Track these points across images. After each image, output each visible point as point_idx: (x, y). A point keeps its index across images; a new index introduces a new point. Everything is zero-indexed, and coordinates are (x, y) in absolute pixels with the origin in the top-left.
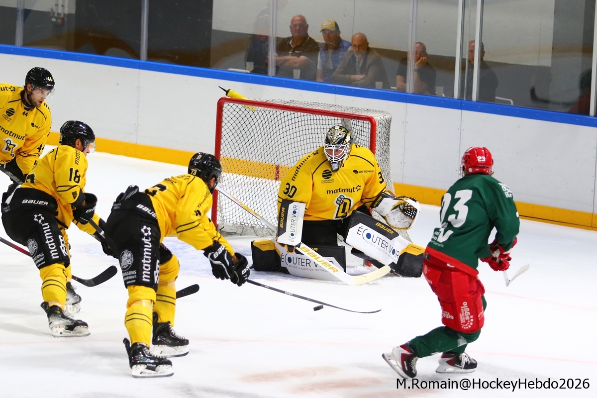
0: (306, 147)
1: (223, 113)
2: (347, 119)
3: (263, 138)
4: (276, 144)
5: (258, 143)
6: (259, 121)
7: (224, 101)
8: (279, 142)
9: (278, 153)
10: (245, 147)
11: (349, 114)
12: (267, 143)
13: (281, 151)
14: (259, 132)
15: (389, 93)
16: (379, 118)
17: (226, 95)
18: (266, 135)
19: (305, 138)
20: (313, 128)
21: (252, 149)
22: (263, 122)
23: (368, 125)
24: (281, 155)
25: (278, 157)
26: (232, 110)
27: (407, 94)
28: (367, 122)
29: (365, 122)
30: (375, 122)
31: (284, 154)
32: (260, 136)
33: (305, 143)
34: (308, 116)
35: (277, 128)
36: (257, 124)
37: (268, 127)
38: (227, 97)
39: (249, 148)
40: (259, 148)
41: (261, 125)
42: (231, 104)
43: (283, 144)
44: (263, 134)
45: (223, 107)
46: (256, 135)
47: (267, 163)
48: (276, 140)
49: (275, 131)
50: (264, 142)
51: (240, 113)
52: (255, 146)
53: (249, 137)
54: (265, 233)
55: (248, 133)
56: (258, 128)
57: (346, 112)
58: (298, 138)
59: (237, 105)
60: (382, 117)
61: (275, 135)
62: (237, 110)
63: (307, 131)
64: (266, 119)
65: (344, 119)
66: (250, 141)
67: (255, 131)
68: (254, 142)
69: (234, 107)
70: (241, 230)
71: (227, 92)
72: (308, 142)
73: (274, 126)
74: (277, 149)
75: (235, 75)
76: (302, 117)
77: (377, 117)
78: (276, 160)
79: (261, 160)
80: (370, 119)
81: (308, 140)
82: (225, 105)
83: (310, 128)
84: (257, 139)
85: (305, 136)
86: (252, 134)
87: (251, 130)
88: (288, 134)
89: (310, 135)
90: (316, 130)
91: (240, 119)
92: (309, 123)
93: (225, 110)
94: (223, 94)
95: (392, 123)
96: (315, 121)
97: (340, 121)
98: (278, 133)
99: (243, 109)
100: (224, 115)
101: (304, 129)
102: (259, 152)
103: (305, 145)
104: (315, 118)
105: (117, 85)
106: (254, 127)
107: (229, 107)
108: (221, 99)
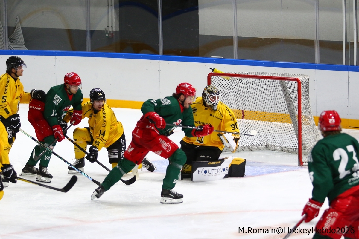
0: (260, 98)
1: (211, 82)
2: (283, 80)
3: (235, 94)
4: (243, 97)
5: (232, 98)
6: (232, 85)
7: (211, 75)
8: (244, 96)
9: (244, 102)
10: (225, 100)
11: (284, 77)
12: (238, 98)
13: (246, 101)
14: (232, 91)
15: (306, 64)
16: (302, 79)
17: (213, 71)
18: (237, 93)
19: (259, 93)
20: (263, 87)
21: (229, 101)
22: (235, 85)
23: (296, 83)
24: (246, 103)
25: (245, 105)
26: (216, 80)
27: (316, 64)
29: (293, 81)
30: (300, 81)
31: (248, 102)
32: (233, 94)
33: (260, 96)
34: (260, 80)
35: (243, 88)
36: (231, 87)
37: (237, 88)
38: (213, 73)
39: (227, 101)
40: (233, 100)
41: (233, 87)
42: (215, 76)
43: (247, 97)
44: (235, 92)
45: (211, 78)
46: (231, 93)
47: (238, 109)
48: (242, 95)
49: (241, 90)
50: (236, 97)
51: (221, 81)
52: (230, 100)
53: (227, 94)
54: (239, 150)
55: (226, 92)
56: (232, 89)
57: (282, 77)
58: (255, 93)
59: (219, 77)
60: (304, 78)
61: (242, 92)
62: (219, 79)
63: (260, 88)
64: (236, 84)
65: (282, 80)
66: (228, 97)
67: (230, 91)
68: (230, 97)
69: (217, 78)
70: (226, 149)
71: (213, 70)
72: (261, 95)
73: (241, 87)
74: (243, 100)
75: (214, 60)
76: (257, 81)
77: (301, 79)
78: (243, 107)
79: (234, 108)
80: (297, 80)
81: (261, 94)
82: (212, 77)
83: (262, 87)
84: (231, 96)
85: (259, 92)
86: (228, 93)
87: (227, 90)
88: (249, 91)
89: (262, 91)
90: (265, 88)
91: (221, 84)
92: (261, 84)
93: (212, 80)
94: (211, 71)
95: (309, 81)
96: (264, 83)
97: (279, 82)
98: (243, 91)
99: (222, 79)
100: (212, 83)
101: (258, 87)
102: (233, 103)
103: (260, 97)
104: (264, 81)
105: (147, 70)
106: (229, 89)
107: (214, 78)
108: (209, 74)
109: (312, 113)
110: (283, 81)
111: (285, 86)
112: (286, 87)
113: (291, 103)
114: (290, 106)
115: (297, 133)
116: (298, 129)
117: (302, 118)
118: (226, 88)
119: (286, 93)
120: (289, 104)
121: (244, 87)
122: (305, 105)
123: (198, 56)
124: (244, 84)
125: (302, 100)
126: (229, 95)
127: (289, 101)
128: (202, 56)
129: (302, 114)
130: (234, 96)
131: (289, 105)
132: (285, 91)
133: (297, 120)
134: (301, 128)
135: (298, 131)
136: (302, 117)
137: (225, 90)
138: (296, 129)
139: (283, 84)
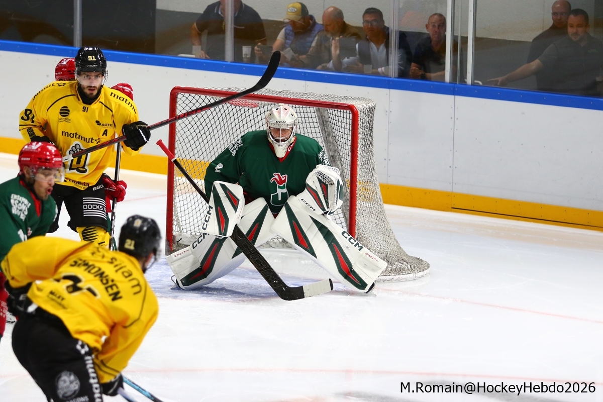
1: (178, 105)
5: (218, 141)
6: (219, 114)
7: (177, 91)
10: (202, 144)
11: (325, 102)
14: (219, 128)
15: (369, 78)
16: (361, 106)
18: (227, 131)
21: (211, 148)
23: (348, 114)
26: (187, 102)
27: (390, 79)
28: (348, 111)
29: (342, 111)
30: (357, 111)
32: (220, 132)
35: (241, 124)
36: (216, 118)
38: (182, 87)
39: (207, 146)
41: (221, 119)
42: (187, 95)
44: (223, 129)
45: (177, 98)
46: (215, 131)
52: (214, 144)
53: (207, 133)
55: (206, 129)
56: (217, 123)
57: (322, 100)
59: (193, 95)
60: (365, 105)
62: (194, 101)
64: (227, 112)
65: (320, 108)
66: (209, 138)
67: (214, 126)
69: (190, 98)
75: (187, 61)
77: (359, 106)
80: (351, 108)
82: (180, 96)
84: (217, 136)
86: (211, 130)
87: (209, 125)
93: (179, 102)
95: (375, 110)
97: (313, 110)
100: (178, 108)
105: (48, 76)
106: (213, 122)
107: (184, 99)
108: (174, 89)
109: (376, 176)
110: (322, 109)
111: (327, 120)
112: (329, 123)
113: (336, 154)
114: (334, 161)
115: (348, 216)
116: (348, 208)
117: (359, 186)
118: (207, 121)
119: (327, 134)
120: (332, 156)
121: (244, 121)
122: (364, 159)
123: (153, 52)
124: (244, 116)
125: (358, 149)
126: (212, 134)
127: (332, 150)
128: (160, 53)
129: (358, 177)
130: (221, 137)
131: (333, 158)
132: (326, 130)
133: (349, 191)
134: (356, 205)
135: (348, 213)
136: (358, 184)
137: (204, 124)
138: (344, 208)
139: (322, 116)
